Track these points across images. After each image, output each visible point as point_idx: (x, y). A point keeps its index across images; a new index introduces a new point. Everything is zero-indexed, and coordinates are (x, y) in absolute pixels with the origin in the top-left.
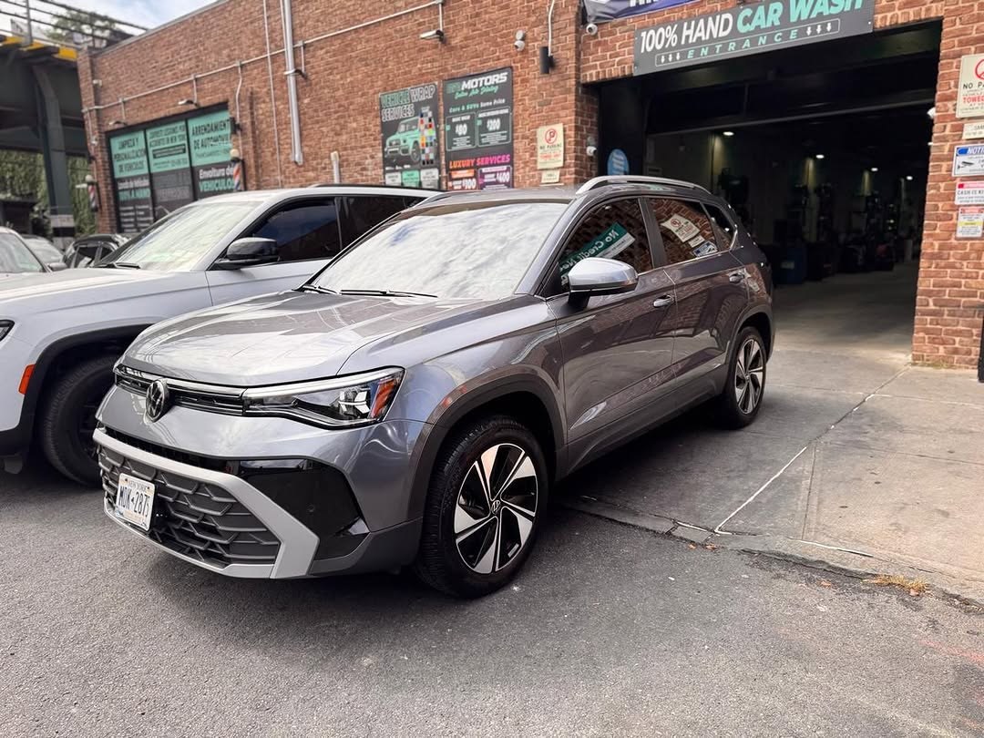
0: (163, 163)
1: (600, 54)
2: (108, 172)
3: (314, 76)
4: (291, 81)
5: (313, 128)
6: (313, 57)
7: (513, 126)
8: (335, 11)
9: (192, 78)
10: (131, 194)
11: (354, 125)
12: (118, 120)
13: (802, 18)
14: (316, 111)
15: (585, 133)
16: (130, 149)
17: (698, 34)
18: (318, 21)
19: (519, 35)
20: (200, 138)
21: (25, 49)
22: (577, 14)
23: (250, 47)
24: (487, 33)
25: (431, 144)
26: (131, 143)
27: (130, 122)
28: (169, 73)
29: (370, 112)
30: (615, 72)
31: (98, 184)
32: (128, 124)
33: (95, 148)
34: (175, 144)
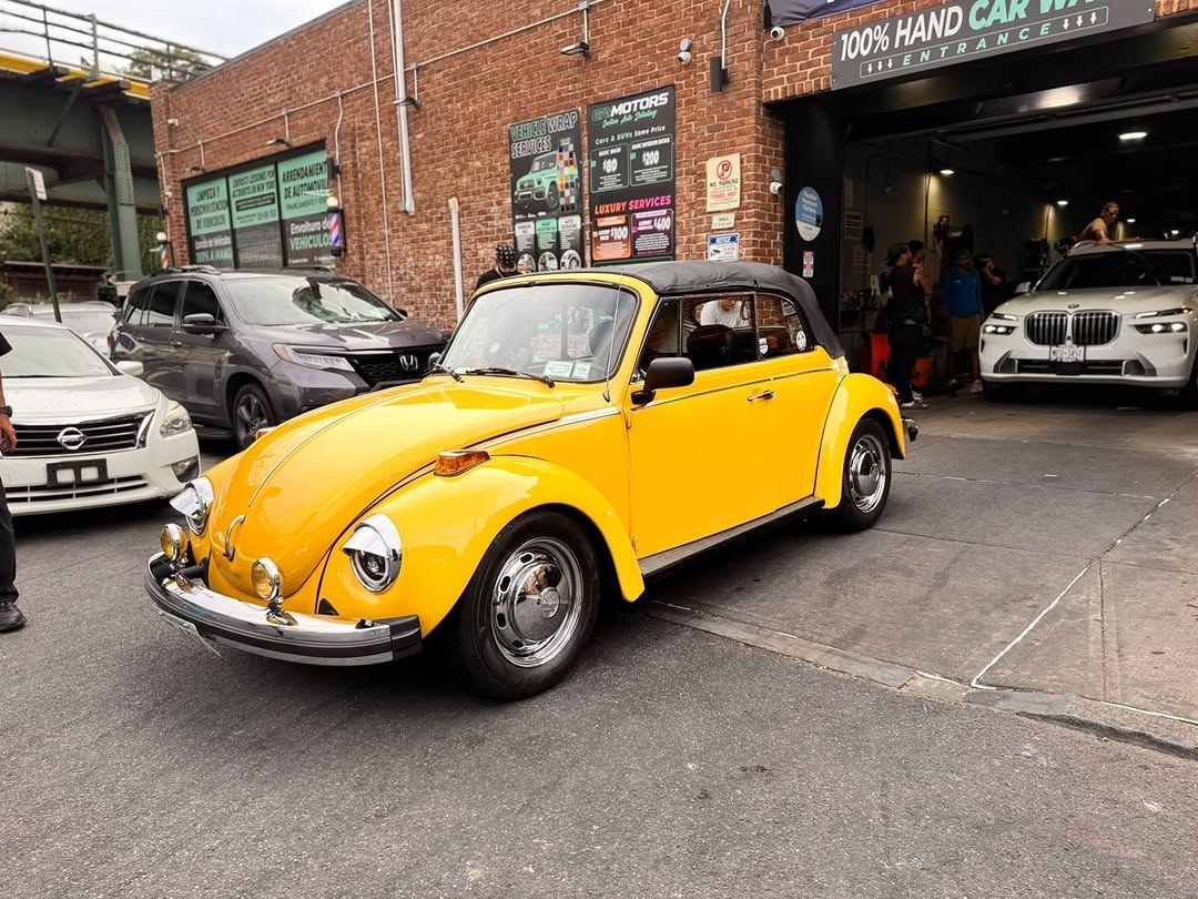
0: (248, 216)
1: (787, 64)
2: (184, 228)
3: (428, 106)
4: (402, 111)
5: (427, 169)
6: (428, 82)
7: (675, 159)
8: (456, 24)
9: (284, 113)
10: (209, 255)
11: (478, 164)
12: (197, 165)
13: (1056, 8)
14: (431, 147)
15: (767, 164)
16: (211, 201)
17: (916, 35)
18: (434, 38)
19: (684, 44)
20: (292, 184)
21: (89, 85)
22: (759, 15)
23: (351, 72)
24: (642, 45)
25: (572, 184)
26: (211, 193)
27: (210, 168)
28: (256, 108)
29: (496, 147)
30: (808, 86)
31: (171, 243)
32: (209, 170)
33: (169, 200)
34: (262, 193)
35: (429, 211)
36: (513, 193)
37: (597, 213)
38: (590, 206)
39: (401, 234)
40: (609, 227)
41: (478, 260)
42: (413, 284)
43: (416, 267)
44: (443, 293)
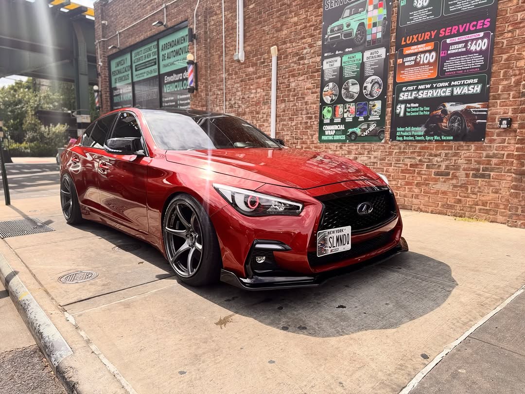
0: (141, 74)
2: (108, 83)
5: (255, 29)
9: (164, 6)
10: (120, 98)
11: (296, 19)
12: (115, 45)
16: (122, 67)
20: (166, 52)
25: (380, 23)
26: (122, 62)
27: (122, 47)
28: (149, 7)
29: (312, 4)
31: (101, 92)
32: (121, 49)
33: (101, 67)
34: (149, 59)
35: (254, 59)
36: (324, 36)
37: (403, 43)
38: (396, 38)
39: (234, 77)
40: (416, 54)
41: (290, 91)
42: (240, 110)
43: (243, 98)
44: (260, 116)
